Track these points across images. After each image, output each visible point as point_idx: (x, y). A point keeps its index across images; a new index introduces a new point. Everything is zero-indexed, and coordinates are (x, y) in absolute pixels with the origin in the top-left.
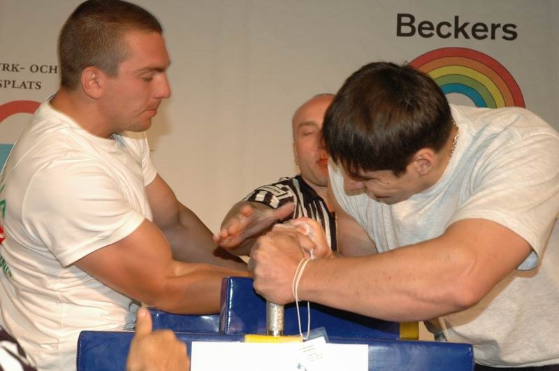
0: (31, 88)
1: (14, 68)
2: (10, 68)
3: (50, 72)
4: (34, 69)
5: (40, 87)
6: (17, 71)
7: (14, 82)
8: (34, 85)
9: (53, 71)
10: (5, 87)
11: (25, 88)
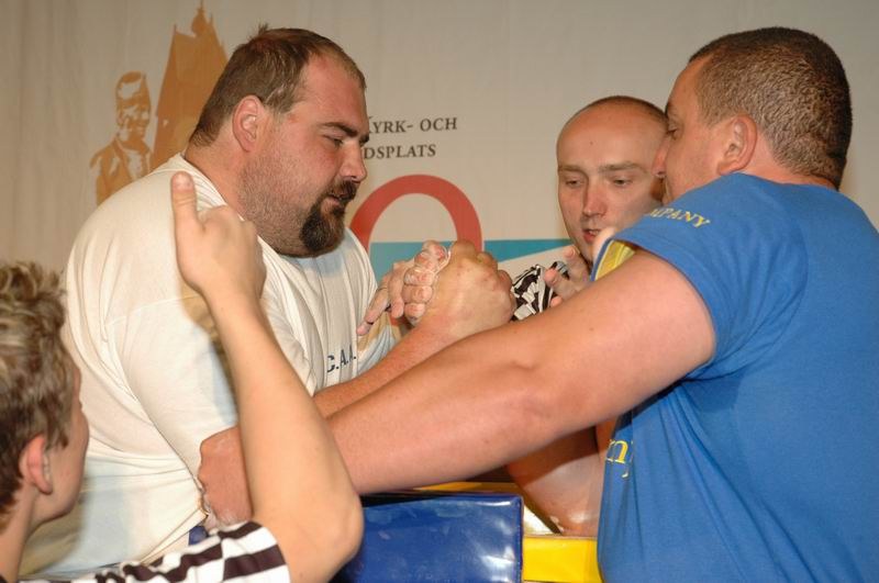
0: (422, 155)
1: (400, 128)
2: (394, 128)
3: (447, 128)
4: (426, 125)
5: (434, 152)
6: (403, 130)
7: (399, 148)
8: (426, 151)
9: (451, 126)
10: (388, 156)
11: (414, 155)
